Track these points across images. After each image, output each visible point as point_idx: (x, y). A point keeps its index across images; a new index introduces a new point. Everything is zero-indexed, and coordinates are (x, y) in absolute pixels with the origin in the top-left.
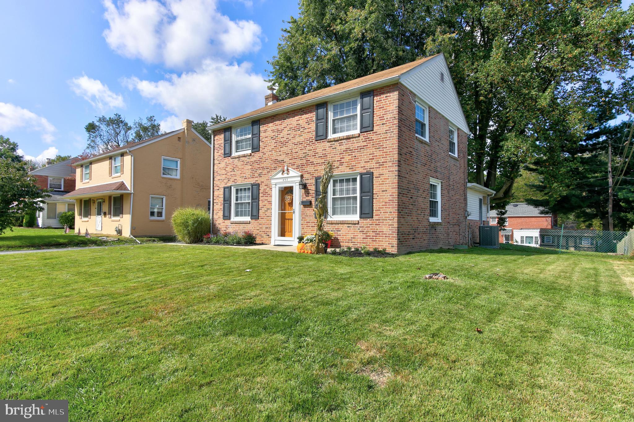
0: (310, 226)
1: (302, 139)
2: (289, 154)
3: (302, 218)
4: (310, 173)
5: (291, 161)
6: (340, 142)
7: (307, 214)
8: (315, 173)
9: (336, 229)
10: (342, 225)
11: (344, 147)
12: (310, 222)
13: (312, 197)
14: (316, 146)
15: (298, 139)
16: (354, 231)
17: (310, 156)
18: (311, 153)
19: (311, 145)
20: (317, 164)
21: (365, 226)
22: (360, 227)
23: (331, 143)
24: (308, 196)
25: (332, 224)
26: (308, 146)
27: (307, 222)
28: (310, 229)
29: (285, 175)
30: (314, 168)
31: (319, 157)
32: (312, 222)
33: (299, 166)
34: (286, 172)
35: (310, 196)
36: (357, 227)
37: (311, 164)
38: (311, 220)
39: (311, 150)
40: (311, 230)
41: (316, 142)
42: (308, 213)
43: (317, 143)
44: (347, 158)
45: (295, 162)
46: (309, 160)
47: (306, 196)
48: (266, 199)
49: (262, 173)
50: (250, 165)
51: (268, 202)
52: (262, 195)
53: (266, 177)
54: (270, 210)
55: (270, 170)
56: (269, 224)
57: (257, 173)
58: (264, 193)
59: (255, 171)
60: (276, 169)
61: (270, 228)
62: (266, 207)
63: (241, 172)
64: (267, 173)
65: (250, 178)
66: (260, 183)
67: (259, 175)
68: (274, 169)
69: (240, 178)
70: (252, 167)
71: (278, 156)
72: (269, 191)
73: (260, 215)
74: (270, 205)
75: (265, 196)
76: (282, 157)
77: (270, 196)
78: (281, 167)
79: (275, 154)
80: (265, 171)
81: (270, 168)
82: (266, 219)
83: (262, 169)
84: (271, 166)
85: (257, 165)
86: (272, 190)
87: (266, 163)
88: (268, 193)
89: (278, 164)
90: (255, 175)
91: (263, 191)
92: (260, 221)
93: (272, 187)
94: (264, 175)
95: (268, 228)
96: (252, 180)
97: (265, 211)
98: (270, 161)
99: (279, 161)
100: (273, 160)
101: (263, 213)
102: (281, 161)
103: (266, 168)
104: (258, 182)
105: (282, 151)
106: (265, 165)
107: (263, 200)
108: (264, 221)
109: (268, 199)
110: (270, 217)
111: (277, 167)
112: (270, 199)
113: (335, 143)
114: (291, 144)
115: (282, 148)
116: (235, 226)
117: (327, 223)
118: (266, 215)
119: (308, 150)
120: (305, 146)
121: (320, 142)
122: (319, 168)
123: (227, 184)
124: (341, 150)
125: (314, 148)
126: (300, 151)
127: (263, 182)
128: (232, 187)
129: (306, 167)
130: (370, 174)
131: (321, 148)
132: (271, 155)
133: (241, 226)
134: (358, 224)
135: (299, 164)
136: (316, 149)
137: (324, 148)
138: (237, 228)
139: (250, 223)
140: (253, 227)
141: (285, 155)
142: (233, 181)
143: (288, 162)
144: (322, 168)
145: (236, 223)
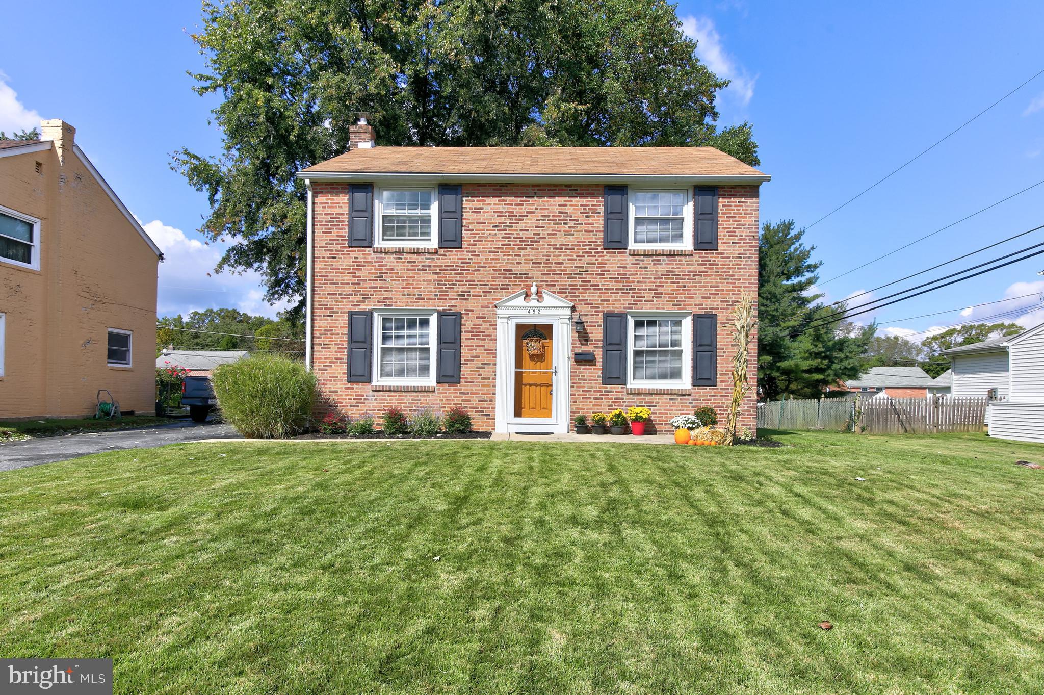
0: (590, 398)
1: (571, 240)
2: (539, 263)
3: (573, 383)
4: (592, 304)
5: (545, 278)
6: (655, 258)
7: (583, 376)
8: (602, 304)
9: (646, 403)
10: (658, 397)
11: (662, 268)
12: (589, 391)
15: (562, 240)
16: (682, 407)
17: (590, 275)
18: (591, 269)
19: (593, 254)
20: (606, 289)
21: (702, 398)
22: (693, 400)
23: (637, 258)
24: (587, 345)
25: (639, 394)
26: (586, 255)
27: (584, 391)
29: (533, 303)
30: (600, 297)
31: (611, 278)
32: (595, 391)
33: (566, 289)
34: (533, 297)
35: (592, 344)
36: (688, 400)
37: (594, 289)
38: (592, 387)
39: (594, 263)
42: (586, 375)
43: (607, 253)
45: (557, 281)
46: (590, 282)
47: (582, 344)
48: (480, 344)
49: (469, 292)
50: (433, 273)
51: (485, 350)
52: (469, 335)
53: (481, 302)
54: (492, 366)
55: (490, 288)
56: (490, 394)
57: (453, 292)
58: (473, 332)
59: (447, 286)
60: (508, 289)
61: (491, 401)
62: (481, 360)
63: (407, 284)
64: (483, 294)
65: (435, 299)
66: (463, 312)
67: (459, 295)
68: (501, 289)
69: (401, 297)
70: (438, 277)
71: (513, 263)
72: (488, 329)
73: (464, 375)
74: (492, 356)
75: (477, 339)
76: (523, 268)
77: (491, 340)
78: (520, 285)
79: (504, 260)
80: (477, 290)
81: (491, 285)
82: (480, 382)
83: (470, 285)
84: (494, 281)
85: (453, 275)
86: (498, 327)
87: (479, 274)
88: (484, 332)
89: (513, 279)
90: (448, 295)
91: (471, 328)
92: (463, 388)
93: (496, 321)
94: (473, 296)
95: (486, 401)
96: (441, 304)
97: (476, 368)
98: (492, 272)
99: (517, 274)
100: (500, 270)
101: (471, 371)
102: (520, 274)
103: (481, 285)
104: (458, 309)
105: (524, 256)
106: (476, 277)
107: (473, 346)
108: (474, 388)
109: (486, 345)
110: (491, 380)
111: (510, 285)
112: (491, 344)
113: (646, 259)
114: (546, 246)
115: (523, 251)
116: (386, 397)
117: (628, 394)
118: (480, 375)
119: (588, 263)
120: (580, 254)
121: (615, 253)
122: (611, 297)
123: (359, 306)
124: (657, 271)
125: (599, 261)
126: (567, 261)
127: (472, 311)
128: (376, 314)
129: (581, 293)
130: (712, 317)
131: (617, 264)
132: (493, 259)
133: (406, 396)
134: (689, 395)
135: (565, 285)
136: (605, 264)
137: (621, 264)
138: (393, 401)
139: (433, 392)
140: (444, 399)
141: (531, 265)
142: (378, 302)
143: (537, 278)
144: (618, 298)
145: (390, 391)
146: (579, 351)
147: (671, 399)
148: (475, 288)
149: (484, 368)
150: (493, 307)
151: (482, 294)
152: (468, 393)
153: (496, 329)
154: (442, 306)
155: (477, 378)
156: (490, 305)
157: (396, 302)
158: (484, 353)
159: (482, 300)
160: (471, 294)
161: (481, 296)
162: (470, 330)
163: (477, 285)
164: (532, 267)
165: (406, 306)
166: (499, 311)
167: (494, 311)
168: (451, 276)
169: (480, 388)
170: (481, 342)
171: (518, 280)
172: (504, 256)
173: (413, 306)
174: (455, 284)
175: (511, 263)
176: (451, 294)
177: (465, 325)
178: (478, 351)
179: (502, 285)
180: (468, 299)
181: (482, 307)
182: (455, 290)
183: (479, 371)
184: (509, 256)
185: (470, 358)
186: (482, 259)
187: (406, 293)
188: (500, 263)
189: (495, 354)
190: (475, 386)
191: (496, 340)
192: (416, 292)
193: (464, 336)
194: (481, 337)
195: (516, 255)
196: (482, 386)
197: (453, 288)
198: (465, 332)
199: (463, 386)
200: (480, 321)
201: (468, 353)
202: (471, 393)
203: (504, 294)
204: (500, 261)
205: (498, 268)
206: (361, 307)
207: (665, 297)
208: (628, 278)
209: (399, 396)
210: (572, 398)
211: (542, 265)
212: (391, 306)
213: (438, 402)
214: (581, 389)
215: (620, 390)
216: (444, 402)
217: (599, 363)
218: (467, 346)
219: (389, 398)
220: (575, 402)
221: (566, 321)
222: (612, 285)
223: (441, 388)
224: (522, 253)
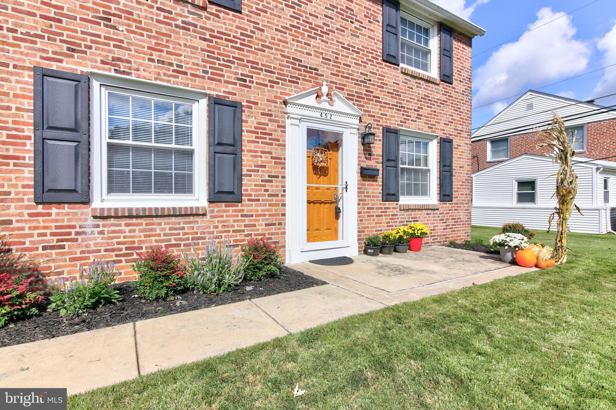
0: (373, 216)
1: (357, 43)
2: (330, 60)
3: (360, 200)
4: (374, 116)
5: (334, 78)
6: (417, 81)
7: (368, 193)
8: (382, 118)
9: (412, 218)
10: (420, 212)
11: (422, 92)
12: (373, 208)
13: (377, 162)
14: (384, 70)
15: (347, 40)
16: (434, 220)
17: (374, 85)
18: (375, 78)
19: (375, 63)
20: (385, 103)
21: (445, 212)
22: (440, 214)
23: (406, 77)
24: (370, 159)
25: (408, 210)
26: (370, 63)
27: (368, 208)
28: (374, 220)
29: (325, 105)
30: (380, 110)
31: (388, 92)
32: (377, 208)
33: (353, 96)
34: (325, 98)
35: (374, 159)
36: (437, 214)
37: (376, 101)
38: (375, 204)
39: (375, 74)
40: (376, 223)
41: (384, 63)
42: (370, 191)
43: (386, 65)
44: (425, 111)
45: (345, 85)
46: (372, 92)
47: (366, 158)
48: (267, 150)
49: (252, 77)
50: (201, 38)
51: (272, 158)
52: (253, 137)
53: (267, 93)
54: (280, 179)
55: (277, 78)
56: (278, 215)
57: (231, 72)
58: (257, 133)
59: (222, 62)
60: (297, 83)
61: (280, 224)
62: (268, 172)
63: (157, 44)
64: (269, 84)
65: (204, 78)
66: (244, 104)
67: (239, 79)
68: (290, 81)
69: (147, 62)
70: (208, 46)
71: (303, 53)
72: (275, 131)
73: (246, 190)
74: (280, 166)
75: (263, 143)
76: (313, 61)
77: (279, 145)
78: (310, 81)
79: (293, 45)
80: (262, 76)
81: (279, 74)
82: (266, 200)
83: (252, 67)
84: (281, 70)
85: (229, 49)
86: (287, 130)
87: (265, 56)
88: (271, 135)
89: (302, 73)
90: (223, 76)
91: (255, 128)
92: (246, 208)
93: (284, 122)
94: (257, 83)
95: (275, 224)
96: (213, 86)
97: (262, 181)
98: (280, 57)
99: (306, 67)
100: (289, 57)
101: (255, 185)
102: (311, 68)
103: (266, 71)
104: (237, 98)
105: (314, 46)
106: (261, 58)
107: (257, 152)
108: (260, 208)
109: (273, 151)
110: (280, 197)
111: (299, 79)
112: (279, 151)
113: (412, 80)
114: (335, 42)
115: (313, 40)
116: (123, 228)
117: (401, 210)
118: (266, 190)
119: (370, 72)
120: (365, 60)
121: (391, 67)
122: (388, 111)
123: (60, 61)
124: (419, 94)
125: (380, 72)
126: (353, 65)
127: (256, 104)
128: (95, 84)
129: (366, 103)
130: (450, 142)
131: (392, 79)
132: (280, 40)
133: (160, 224)
134: (438, 209)
135: (353, 91)
136: (384, 77)
137: (396, 80)
138: (137, 233)
139: (204, 215)
140: (220, 225)
141: (321, 59)
142: (103, 62)
143: (328, 77)
144: (393, 114)
145: (130, 217)
146: (364, 165)
147: (428, 214)
148: (259, 74)
149: (271, 181)
150: (281, 103)
151: (267, 83)
152: (252, 216)
153: (284, 132)
154: (214, 90)
155: (263, 195)
156: (278, 101)
157: (138, 70)
158: (271, 162)
159: (268, 91)
160: (255, 80)
161: (266, 85)
162: (253, 129)
163: (261, 70)
164: (322, 62)
165: (156, 79)
166: (290, 109)
167: (282, 108)
168: (227, 49)
169: (267, 207)
170: (267, 148)
171: (308, 74)
172: (293, 40)
173: (169, 81)
174: (233, 63)
175: (300, 51)
176: (228, 75)
177: (246, 122)
178: (263, 159)
179: (291, 77)
180: (250, 87)
181: (268, 100)
182: (233, 70)
183: (265, 186)
184: (298, 41)
185: (253, 168)
186: (267, 37)
187: (154, 57)
188: (288, 48)
189: (284, 164)
190: (261, 205)
191: (284, 146)
192: (173, 59)
193: (246, 137)
194: (268, 141)
195: (305, 44)
196: (270, 205)
197: (230, 67)
198: (248, 131)
199: (246, 206)
200: (265, 119)
201: (252, 161)
202: (257, 216)
203: (294, 89)
204: (289, 45)
205: (286, 54)
206: (64, 65)
207: (424, 119)
208: (400, 96)
209: (147, 224)
210: (359, 217)
211: (332, 63)
212: (129, 74)
213: (212, 229)
214: (366, 207)
215: (395, 206)
216: (220, 228)
217: (380, 180)
218: (250, 151)
219: (127, 229)
220: (361, 220)
221: (356, 131)
222: (389, 100)
223: (216, 209)
224: (312, 42)
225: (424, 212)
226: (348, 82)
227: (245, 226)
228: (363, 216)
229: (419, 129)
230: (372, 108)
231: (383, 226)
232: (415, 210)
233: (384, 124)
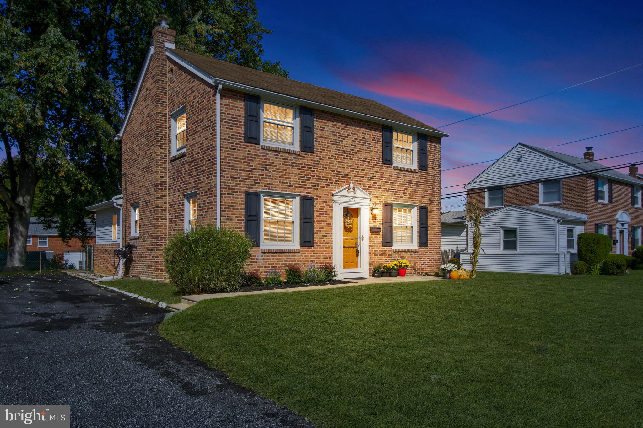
0: (377, 255)
1: (368, 156)
2: (354, 169)
3: (370, 246)
4: (378, 197)
5: (356, 179)
6: (404, 172)
7: (374, 242)
8: (382, 198)
9: (401, 257)
10: (406, 254)
11: (407, 179)
12: (377, 251)
13: (379, 224)
14: (383, 169)
15: (363, 156)
16: (415, 259)
17: (378, 179)
18: (378, 175)
19: (378, 166)
20: (384, 189)
21: (422, 254)
22: (419, 255)
23: (396, 171)
24: (375, 222)
25: (398, 252)
26: (375, 166)
27: (374, 251)
28: (378, 257)
29: (352, 194)
30: (381, 193)
31: (386, 182)
32: (379, 251)
33: (366, 187)
34: (351, 190)
35: (378, 222)
36: (417, 255)
37: (379, 188)
38: (378, 248)
39: (379, 172)
40: (379, 260)
41: (383, 165)
42: (375, 241)
43: (384, 166)
45: (362, 181)
46: (377, 183)
47: (373, 222)
48: (324, 220)
50: (298, 169)
51: (327, 224)
52: (318, 214)
53: (324, 191)
54: (330, 234)
55: (329, 183)
56: (329, 253)
57: (310, 183)
58: (320, 211)
59: (306, 179)
60: (338, 184)
61: (330, 258)
62: (325, 231)
63: (282, 175)
65: (299, 187)
66: (315, 197)
67: (312, 186)
68: (335, 183)
69: (279, 184)
70: (301, 172)
71: (341, 167)
72: (328, 210)
73: (316, 241)
74: (330, 228)
75: (323, 216)
76: (346, 171)
77: (330, 217)
78: (344, 182)
79: (336, 164)
81: (330, 180)
82: (324, 246)
83: (318, 179)
84: (331, 178)
85: (309, 171)
86: (333, 209)
87: (323, 172)
88: (326, 212)
89: (341, 178)
90: (306, 185)
91: (320, 209)
92: (315, 250)
93: (332, 205)
94: (320, 187)
95: (328, 258)
97: (322, 236)
98: (330, 171)
99: (342, 175)
101: (319, 238)
102: (345, 175)
103: (324, 180)
104: (312, 195)
105: (346, 163)
106: (322, 174)
107: (320, 221)
108: (321, 250)
109: (327, 220)
110: (330, 244)
111: (339, 181)
112: (330, 220)
113: (400, 172)
114: (357, 159)
115: (345, 160)
116: (270, 257)
117: (393, 252)
118: (324, 241)
119: (376, 172)
120: (372, 165)
121: (387, 167)
122: (386, 193)
123: (252, 188)
124: (405, 180)
125: (381, 171)
126: (366, 169)
127: (320, 197)
128: (261, 195)
129: (373, 190)
130: (426, 208)
131: (388, 173)
132: (330, 163)
133: (282, 256)
134: (418, 252)
135: (366, 184)
136: (384, 173)
137: (390, 174)
138: (275, 260)
139: (299, 252)
140: (305, 258)
141: (350, 169)
142: (265, 186)
143: (353, 178)
144: (389, 195)
145: (273, 253)
146: (372, 226)
147: (411, 255)
148: (321, 182)
149: (326, 236)
150: (331, 195)
152: (318, 253)
153: (332, 210)
154: (303, 192)
155: (323, 243)
157: (276, 187)
158: (326, 226)
159: (325, 190)
160: (319, 185)
161: (324, 187)
162: (318, 210)
163: (322, 179)
164: (350, 171)
165: (282, 190)
166: (335, 198)
167: (331, 198)
168: (307, 171)
169: (324, 249)
170: (324, 219)
171: (343, 178)
172: (336, 162)
173: (286, 191)
174: (310, 178)
176: (308, 185)
177: (316, 206)
178: (323, 225)
179: (336, 181)
180: (317, 189)
181: (325, 195)
182: (310, 182)
183: (323, 238)
184: (339, 162)
185: (319, 229)
186: (324, 162)
187: (281, 181)
188: (334, 166)
189: (332, 226)
190: (322, 248)
191: (332, 217)
192: (288, 181)
193: (316, 214)
194: (325, 215)
195: (342, 162)
196: (326, 248)
197: (309, 180)
198: (316, 211)
199: (316, 249)
200: (324, 204)
201: (318, 226)
202: (320, 253)
203: (336, 187)
204: (334, 165)
205: (333, 170)
206: (253, 189)
207: (408, 196)
208: (393, 183)
209: (278, 256)
210: (369, 255)
211: (355, 170)
212: (273, 190)
213: (301, 260)
214: (373, 250)
215: (390, 250)
216: (305, 260)
217: (381, 234)
218: (317, 221)
219: (272, 258)
220: (371, 258)
221: (368, 207)
222: (386, 186)
223: (303, 250)
224: (345, 161)
225: (409, 253)
226: (364, 179)
227: (315, 258)
228: (372, 255)
229: (405, 202)
230: (376, 192)
231: (383, 262)
232: (403, 252)
233: (384, 201)
